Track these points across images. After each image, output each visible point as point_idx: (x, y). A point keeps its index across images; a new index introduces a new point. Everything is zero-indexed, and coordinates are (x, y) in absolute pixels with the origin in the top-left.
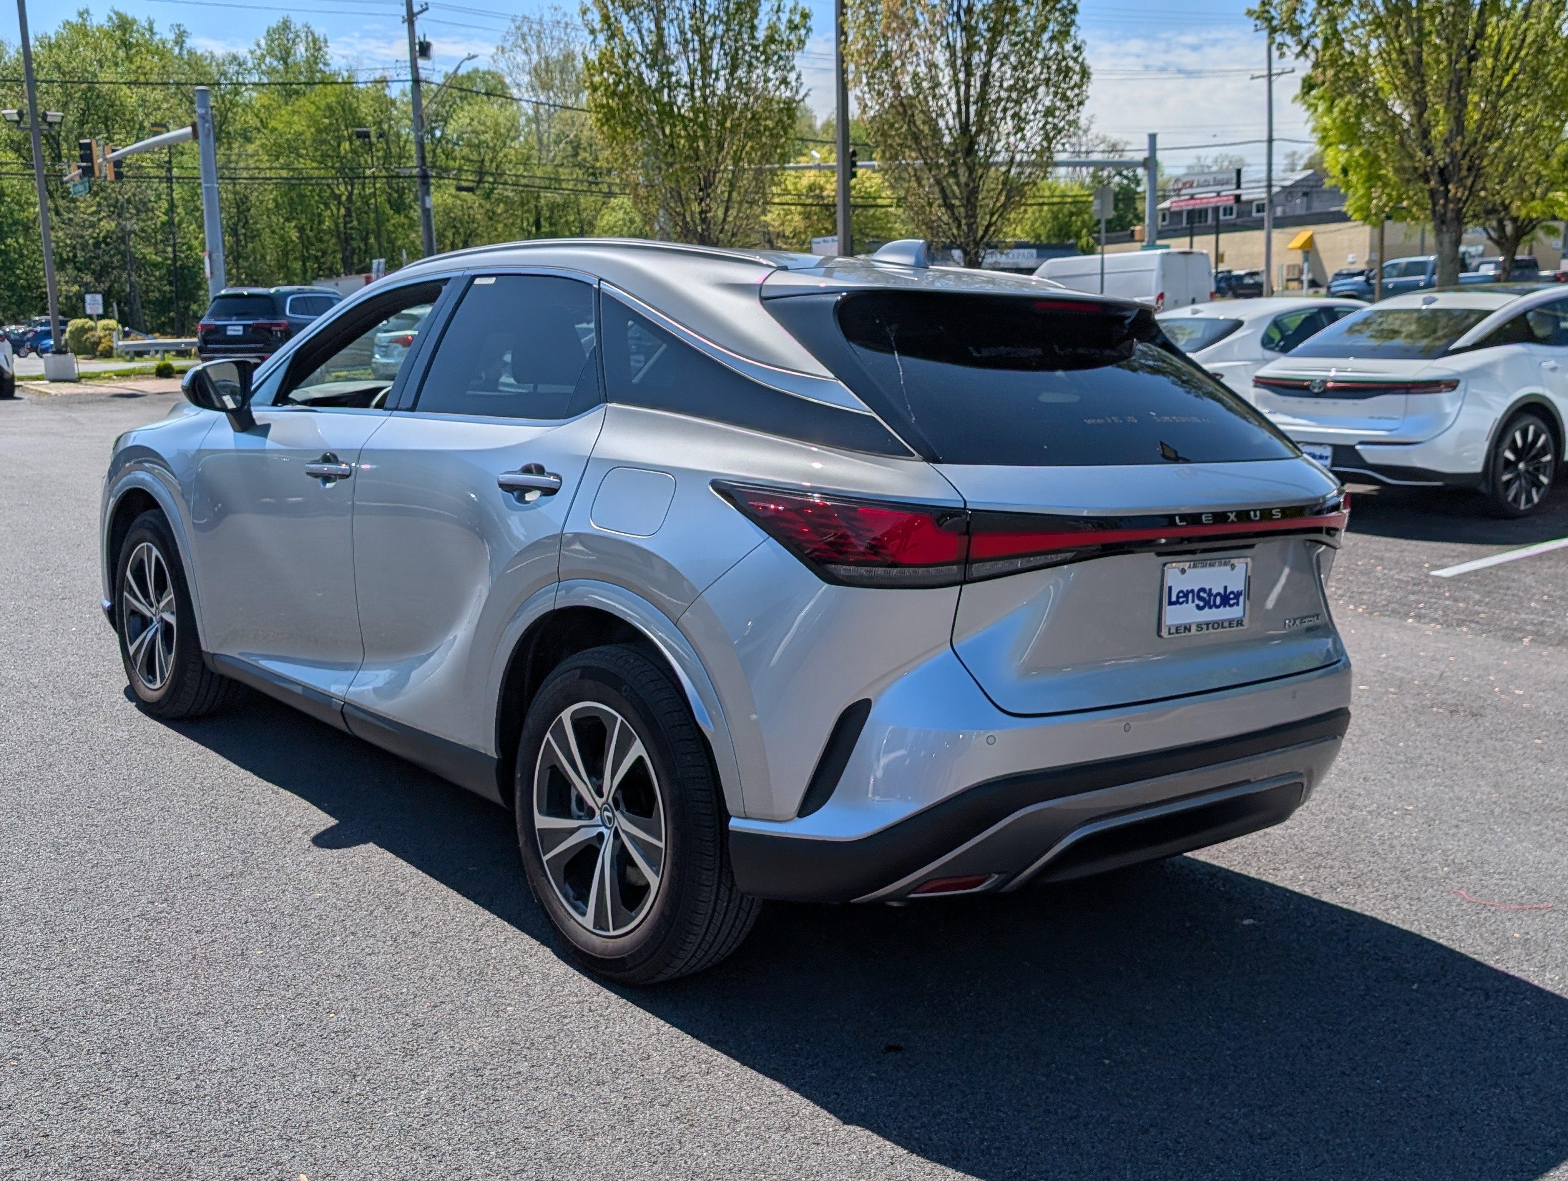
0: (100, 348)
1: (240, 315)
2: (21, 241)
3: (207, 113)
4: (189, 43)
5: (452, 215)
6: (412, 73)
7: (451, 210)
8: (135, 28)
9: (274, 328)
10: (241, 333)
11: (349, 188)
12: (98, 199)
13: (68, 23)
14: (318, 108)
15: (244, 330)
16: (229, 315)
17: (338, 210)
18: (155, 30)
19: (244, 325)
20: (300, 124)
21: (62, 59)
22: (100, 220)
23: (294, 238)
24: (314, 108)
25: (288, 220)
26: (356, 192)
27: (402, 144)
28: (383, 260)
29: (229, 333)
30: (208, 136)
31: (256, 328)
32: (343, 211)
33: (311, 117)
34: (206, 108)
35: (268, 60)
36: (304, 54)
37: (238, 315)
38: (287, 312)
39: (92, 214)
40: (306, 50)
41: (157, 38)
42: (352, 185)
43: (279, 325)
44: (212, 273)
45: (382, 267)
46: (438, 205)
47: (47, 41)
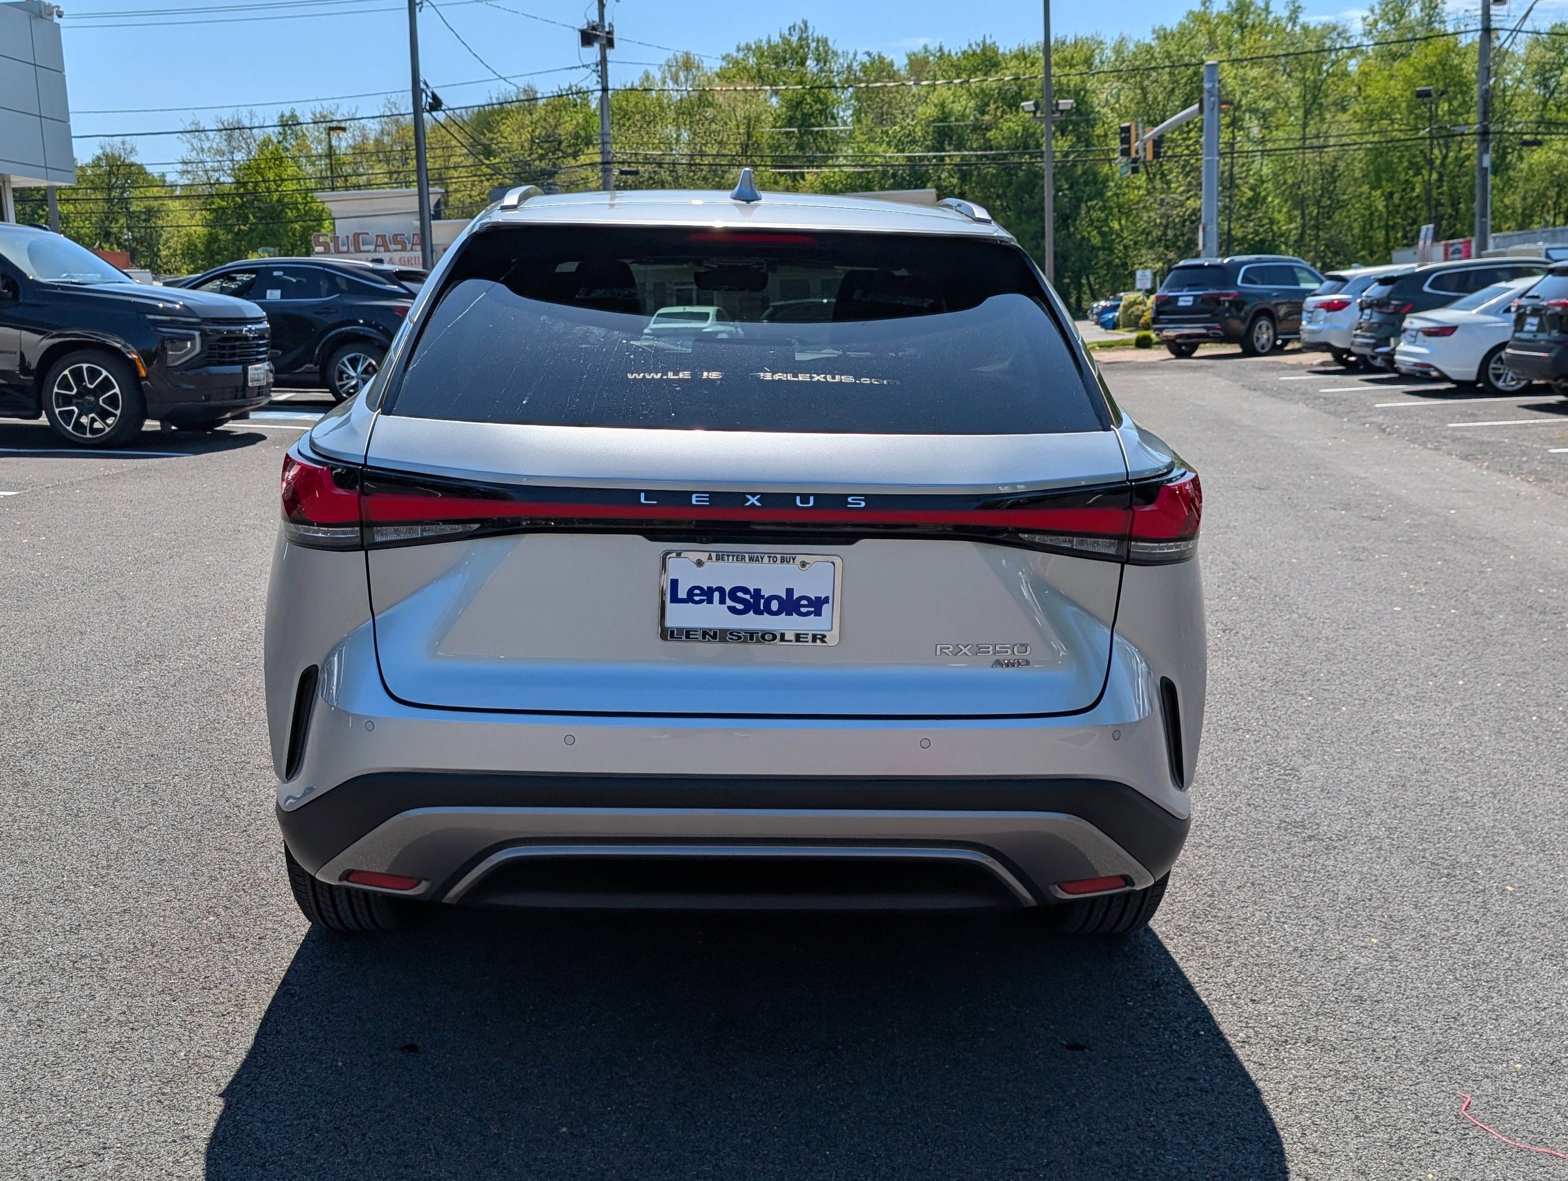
0: (1142, 321)
1: (1192, 286)
2: (1123, 222)
3: (1213, 87)
4: (1303, 18)
5: (1556, 173)
6: (1483, 22)
7: (1555, 167)
8: (1252, 9)
9: (1222, 299)
10: (1190, 304)
11: (1444, 151)
12: (1189, 179)
13: (1191, 12)
14: (1417, 70)
15: (1194, 301)
16: (1181, 287)
17: (1430, 175)
18: (1271, 9)
19: (1194, 296)
20: (1396, 88)
21: (1172, 48)
22: (1188, 199)
23: (1380, 208)
24: (1412, 70)
25: (1373, 188)
26: (1451, 154)
27: (1507, 99)
28: (1431, 226)
29: (1180, 304)
30: (1212, 109)
31: (1205, 299)
32: (1435, 176)
33: (1408, 80)
34: (1214, 81)
35: (1380, 25)
36: (1419, 15)
37: (1189, 285)
38: (1239, 282)
39: (1182, 193)
40: (1422, 10)
41: (1271, 17)
42: (1447, 147)
43: (1228, 295)
44: (1204, 245)
45: (1431, 232)
46: (1541, 164)
47: (1162, 33)
